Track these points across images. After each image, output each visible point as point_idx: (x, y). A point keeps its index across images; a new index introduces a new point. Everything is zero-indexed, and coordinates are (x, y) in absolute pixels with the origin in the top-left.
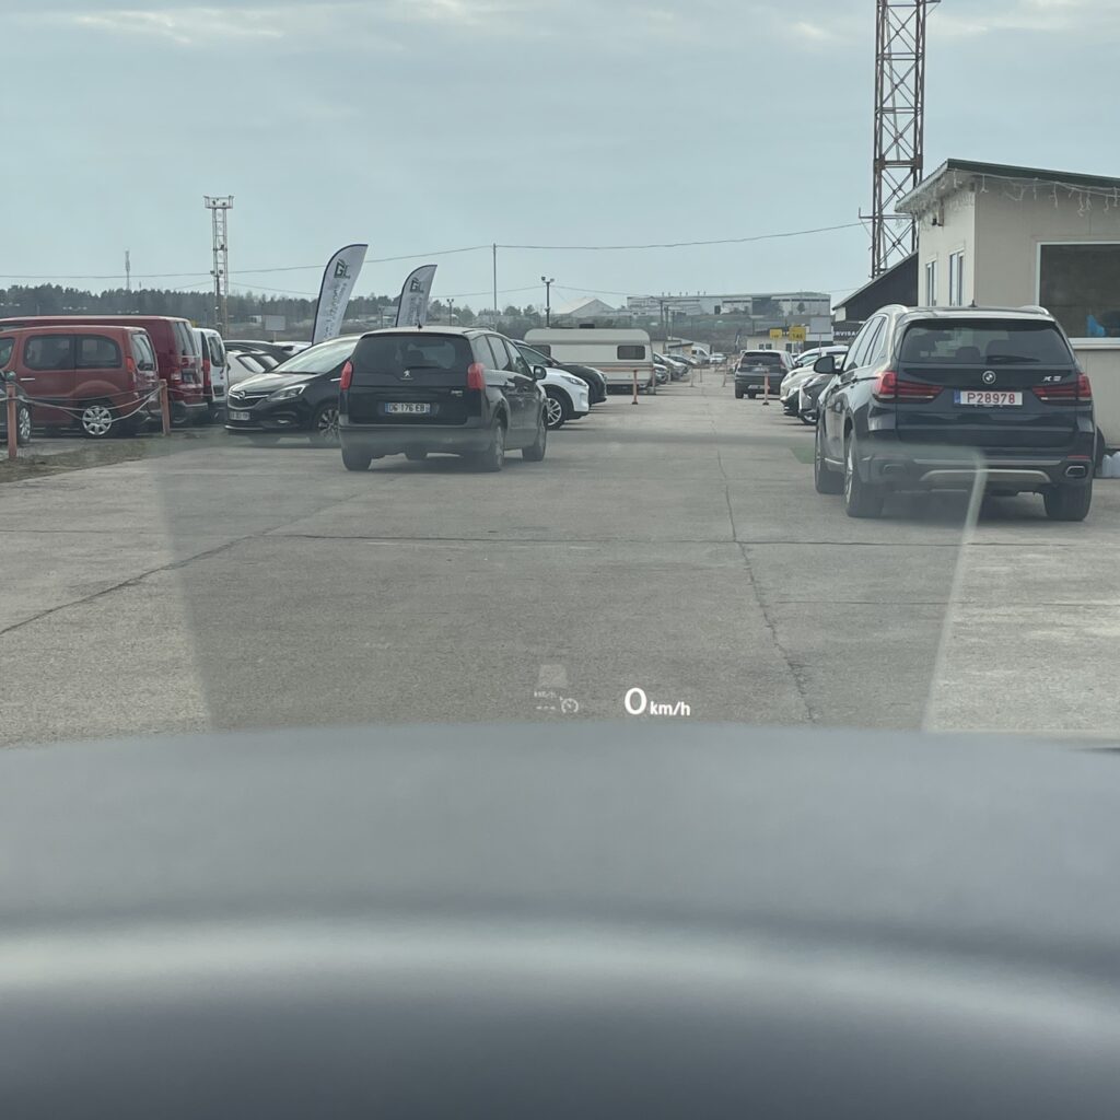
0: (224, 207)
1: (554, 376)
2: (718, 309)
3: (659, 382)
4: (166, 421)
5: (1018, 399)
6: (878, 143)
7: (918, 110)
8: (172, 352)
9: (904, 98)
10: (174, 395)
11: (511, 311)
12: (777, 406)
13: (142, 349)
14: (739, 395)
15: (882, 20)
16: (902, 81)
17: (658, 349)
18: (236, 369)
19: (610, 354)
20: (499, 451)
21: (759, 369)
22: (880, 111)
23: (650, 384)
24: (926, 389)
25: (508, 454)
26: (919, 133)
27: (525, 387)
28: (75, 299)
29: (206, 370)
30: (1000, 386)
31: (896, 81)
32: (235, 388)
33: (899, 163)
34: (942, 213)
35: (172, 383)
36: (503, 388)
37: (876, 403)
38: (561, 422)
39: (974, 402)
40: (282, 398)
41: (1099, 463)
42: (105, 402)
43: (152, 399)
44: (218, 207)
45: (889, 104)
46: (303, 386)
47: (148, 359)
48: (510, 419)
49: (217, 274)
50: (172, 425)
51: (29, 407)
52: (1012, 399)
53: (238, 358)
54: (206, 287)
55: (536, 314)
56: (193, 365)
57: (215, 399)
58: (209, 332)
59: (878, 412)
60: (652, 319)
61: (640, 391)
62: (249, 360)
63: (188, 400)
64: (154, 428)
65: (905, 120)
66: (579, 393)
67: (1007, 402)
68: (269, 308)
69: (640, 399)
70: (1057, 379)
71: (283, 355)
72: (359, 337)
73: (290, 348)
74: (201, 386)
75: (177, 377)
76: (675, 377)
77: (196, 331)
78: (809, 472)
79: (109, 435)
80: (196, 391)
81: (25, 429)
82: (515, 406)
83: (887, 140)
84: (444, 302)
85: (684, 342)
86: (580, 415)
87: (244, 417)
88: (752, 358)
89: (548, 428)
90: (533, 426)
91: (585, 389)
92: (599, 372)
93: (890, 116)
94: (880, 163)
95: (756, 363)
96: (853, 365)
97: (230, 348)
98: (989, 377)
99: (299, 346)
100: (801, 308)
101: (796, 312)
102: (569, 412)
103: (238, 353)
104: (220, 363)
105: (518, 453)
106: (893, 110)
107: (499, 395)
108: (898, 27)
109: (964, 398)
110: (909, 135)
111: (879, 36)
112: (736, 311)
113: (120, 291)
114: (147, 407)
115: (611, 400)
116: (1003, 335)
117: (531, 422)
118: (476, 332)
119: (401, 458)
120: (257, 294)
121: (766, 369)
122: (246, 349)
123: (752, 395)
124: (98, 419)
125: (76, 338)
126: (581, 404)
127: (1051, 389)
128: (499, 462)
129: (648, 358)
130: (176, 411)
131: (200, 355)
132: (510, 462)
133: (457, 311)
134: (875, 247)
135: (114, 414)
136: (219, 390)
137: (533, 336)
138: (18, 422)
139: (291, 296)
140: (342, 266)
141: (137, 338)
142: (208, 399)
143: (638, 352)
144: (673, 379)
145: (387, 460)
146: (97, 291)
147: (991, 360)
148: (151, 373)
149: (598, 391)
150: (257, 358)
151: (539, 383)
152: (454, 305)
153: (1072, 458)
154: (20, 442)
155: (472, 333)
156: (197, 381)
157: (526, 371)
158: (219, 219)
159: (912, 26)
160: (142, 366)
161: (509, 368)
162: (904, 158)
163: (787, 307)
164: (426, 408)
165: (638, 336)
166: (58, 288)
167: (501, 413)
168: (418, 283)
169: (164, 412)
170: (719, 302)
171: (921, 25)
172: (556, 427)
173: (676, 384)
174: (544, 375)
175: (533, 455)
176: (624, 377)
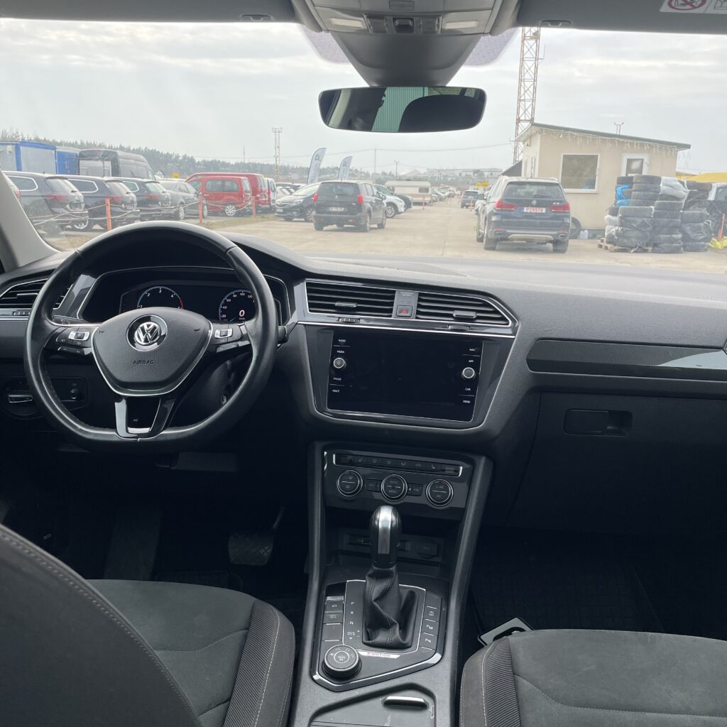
0: (279, 132)
1: (390, 198)
2: (460, 174)
3: (434, 201)
4: (254, 211)
5: (544, 210)
6: (518, 113)
7: (533, 100)
8: (257, 186)
9: (528, 96)
10: (257, 201)
11: (384, 174)
12: (474, 211)
13: (247, 185)
14: (462, 207)
15: (522, 66)
16: (528, 89)
17: (436, 189)
18: (280, 194)
19: (416, 191)
20: (368, 225)
21: (470, 197)
22: (519, 100)
23: (430, 202)
24: (512, 206)
25: (372, 226)
26: (533, 109)
27: (379, 202)
28: (225, 165)
29: (269, 193)
30: (538, 205)
31: (526, 89)
32: (278, 200)
33: (525, 120)
34: (530, 142)
35: (257, 198)
36: (371, 203)
37: (495, 211)
38: (394, 215)
39: (529, 211)
40: (294, 204)
41: (579, 234)
42: (234, 204)
43: (250, 203)
44: (277, 132)
45: (522, 98)
46: (302, 200)
47: (249, 189)
48: (372, 214)
49: (276, 157)
50: (257, 213)
51: (207, 205)
52: (542, 210)
53: (280, 189)
54: (272, 162)
55: (393, 175)
56: (264, 192)
57: (272, 204)
58: (270, 179)
59: (496, 214)
60: (436, 177)
61: (426, 204)
62: (284, 190)
63: (263, 204)
64: (250, 214)
65: (528, 104)
66: (401, 205)
67: (540, 212)
68: (294, 170)
69: (426, 207)
70: (558, 203)
71: (296, 188)
72: (320, 183)
73: (299, 186)
74: (267, 199)
75: (259, 196)
76: (441, 199)
77: (266, 179)
78: (475, 235)
79: (235, 216)
80: (266, 201)
81: (206, 213)
82: (375, 209)
83: (521, 111)
84: (359, 169)
85: (447, 186)
86: (400, 213)
87: (281, 211)
88: (468, 193)
89: (387, 217)
90: (381, 216)
91: (403, 203)
92: (410, 197)
93: (523, 102)
94: (519, 120)
95: (469, 195)
96: (490, 197)
97: (277, 185)
98: (534, 202)
99: (302, 185)
100: (491, 174)
101: (490, 176)
102: (397, 212)
103: (280, 187)
104: (274, 191)
105: (376, 226)
106: (524, 100)
107: (369, 205)
108: (527, 68)
109: (525, 210)
110: (530, 110)
111: (520, 72)
112: (467, 175)
113: (241, 162)
114: (248, 206)
115: (414, 208)
116: (544, 188)
117: (380, 215)
118: (362, 182)
119: (335, 226)
120: (291, 165)
121: (473, 197)
122: (284, 186)
123: (467, 207)
124: (231, 210)
125: (224, 181)
126: (401, 209)
127: (555, 207)
128: (368, 229)
129: (430, 192)
130: (257, 208)
131: (267, 188)
132: (371, 229)
133: (363, 173)
134: (515, 153)
135: (237, 208)
136: (274, 201)
137: (389, 183)
138: (203, 210)
139: (303, 166)
140: (318, 157)
141: (245, 181)
142: (270, 204)
143: (427, 190)
144: (440, 200)
145: (330, 227)
146: (233, 162)
147: (535, 196)
148: (249, 194)
149: (408, 204)
150: (287, 189)
151: (384, 202)
152: (363, 171)
153: (561, 232)
154: (203, 217)
155: (360, 182)
156: (266, 197)
157: (379, 197)
158: (277, 136)
159: (533, 69)
160: (246, 192)
161: (373, 196)
162: (527, 118)
163: (486, 174)
164: (343, 209)
165: (427, 184)
166: (219, 161)
167: (369, 212)
168: (346, 162)
169: (253, 209)
170: (461, 172)
171: (536, 68)
172: (392, 217)
173: (441, 202)
174: (385, 198)
175: (381, 226)
176: (420, 199)
